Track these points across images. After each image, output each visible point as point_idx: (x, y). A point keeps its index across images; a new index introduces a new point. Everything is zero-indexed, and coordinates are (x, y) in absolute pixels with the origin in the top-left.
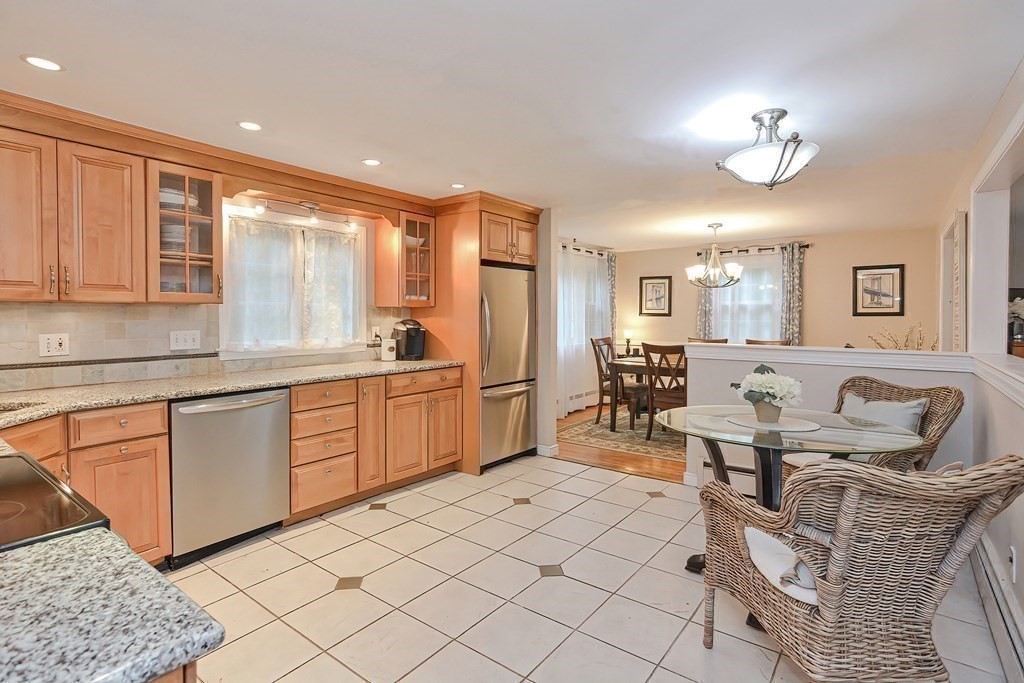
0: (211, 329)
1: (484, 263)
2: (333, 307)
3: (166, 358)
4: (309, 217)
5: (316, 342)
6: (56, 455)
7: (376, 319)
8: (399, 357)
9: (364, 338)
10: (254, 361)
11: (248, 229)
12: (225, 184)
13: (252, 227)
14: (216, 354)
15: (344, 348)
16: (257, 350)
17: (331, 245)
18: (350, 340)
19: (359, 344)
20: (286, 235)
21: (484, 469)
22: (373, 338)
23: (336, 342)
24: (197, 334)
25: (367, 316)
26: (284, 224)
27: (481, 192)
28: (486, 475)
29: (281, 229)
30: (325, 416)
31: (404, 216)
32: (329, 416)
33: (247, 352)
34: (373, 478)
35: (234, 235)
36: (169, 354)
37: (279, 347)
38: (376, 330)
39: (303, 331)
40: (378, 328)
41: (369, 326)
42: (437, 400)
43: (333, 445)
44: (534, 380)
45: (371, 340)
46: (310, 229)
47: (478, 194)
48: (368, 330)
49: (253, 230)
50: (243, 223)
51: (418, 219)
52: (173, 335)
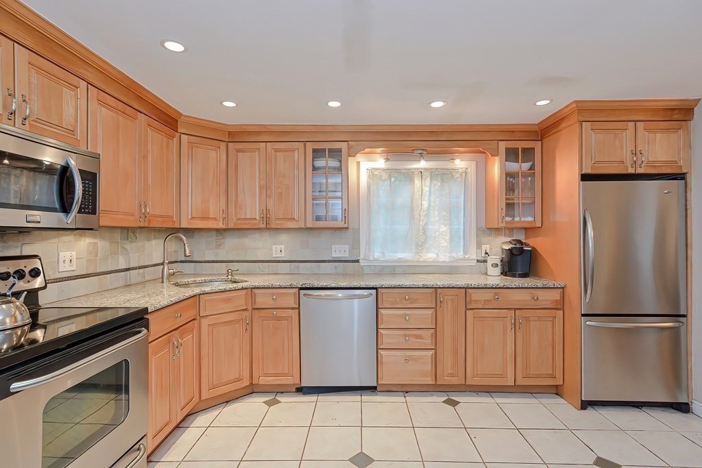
0: (355, 245)
1: (585, 177)
2: (444, 229)
3: (329, 261)
4: (420, 161)
5: (430, 256)
6: (246, 310)
7: (486, 239)
8: (504, 273)
9: (474, 255)
10: (383, 267)
11: (381, 176)
12: (349, 148)
13: (384, 174)
14: (358, 261)
15: (451, 262)
16: (382, 259)
17: (442, 180)
18: (461, 254)
19: (468, 259)
20: (409, 176)
21: (585, 405)
22: (483, 255)
23: (444, 258)
24: (347, 247)
25: (477, 236)
26: (405, 169)
27: (576, 102)
28: (590, 412)
29: (404, 173)
30: (405, 315)
31: (503, 146)
32: (409, 315)
33: (376, 260)
34: (452, 375)
35: (371, 182)
36: (331, 259)
37: (400, 258)
38: (486, 247)
39: (420, 246)
40: (488, 246)
41: (479, 246)
42: (527, 319)
43: (412, 339)
44: (684, 316)
45: (482, 256)
46: (425, 169)
47: (574, 105)
48: (477, 248)
49: (385, 175)
50: (376, 173)
51: (520, 145)
52: (333, 247)
